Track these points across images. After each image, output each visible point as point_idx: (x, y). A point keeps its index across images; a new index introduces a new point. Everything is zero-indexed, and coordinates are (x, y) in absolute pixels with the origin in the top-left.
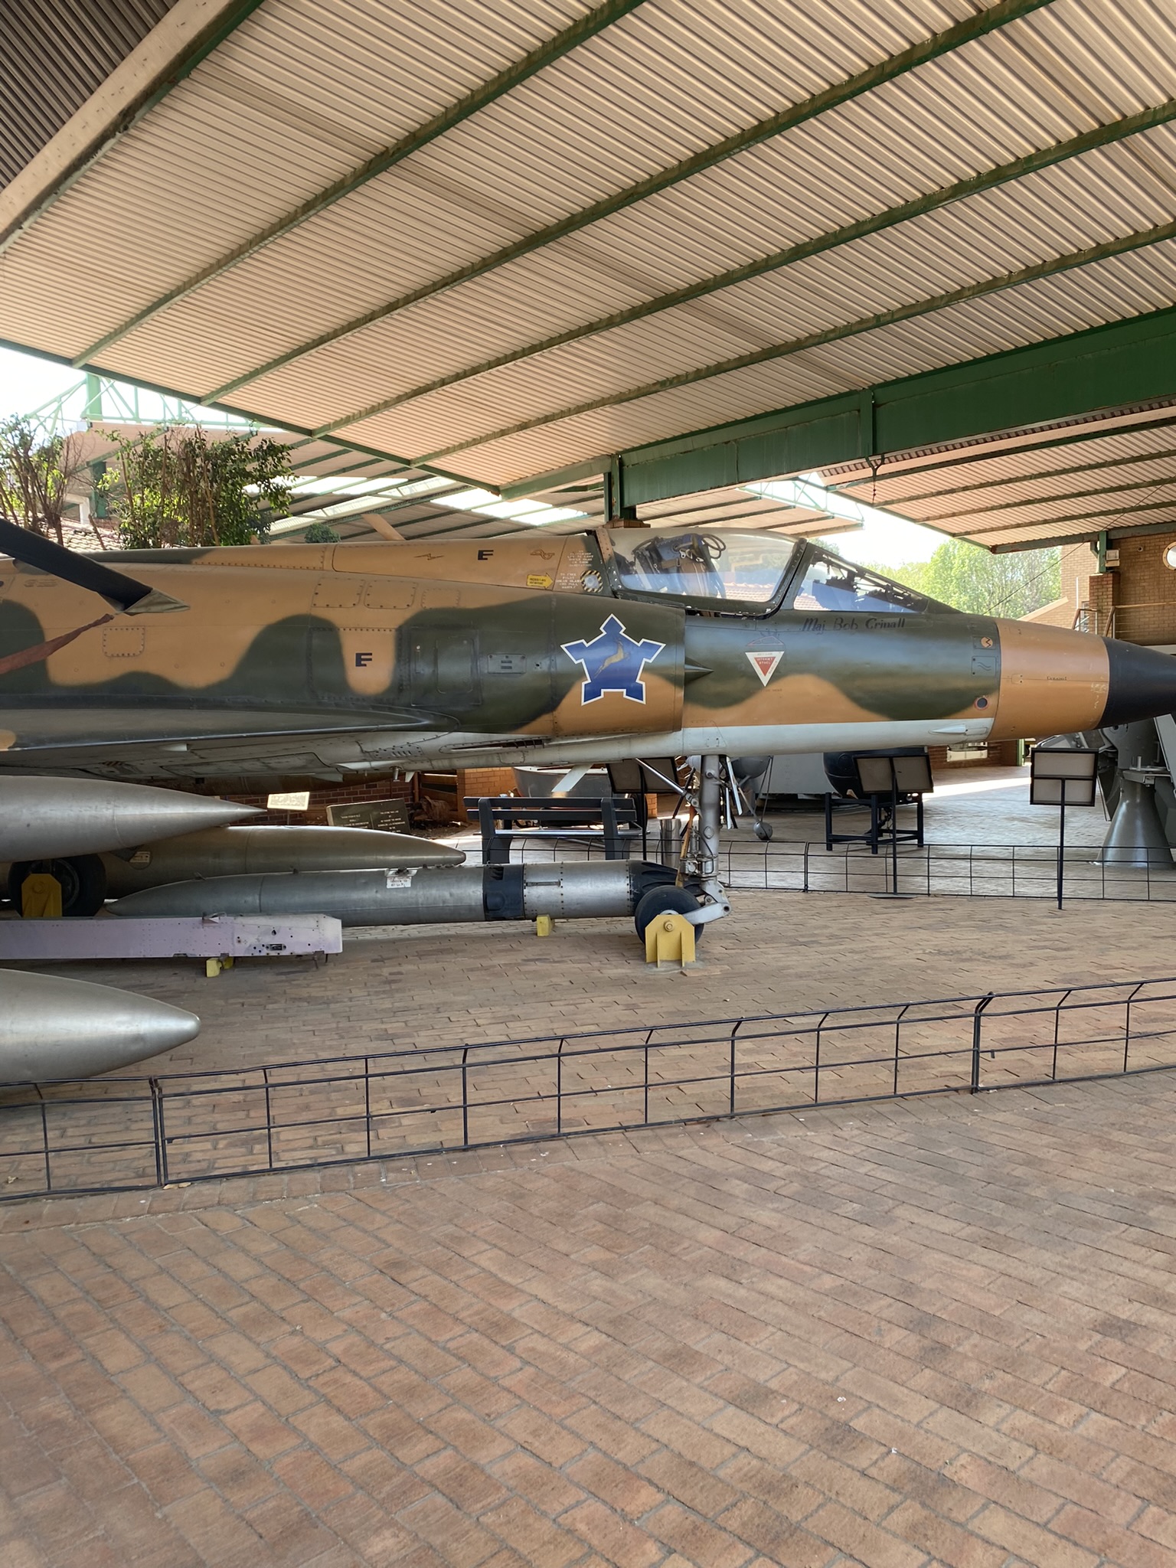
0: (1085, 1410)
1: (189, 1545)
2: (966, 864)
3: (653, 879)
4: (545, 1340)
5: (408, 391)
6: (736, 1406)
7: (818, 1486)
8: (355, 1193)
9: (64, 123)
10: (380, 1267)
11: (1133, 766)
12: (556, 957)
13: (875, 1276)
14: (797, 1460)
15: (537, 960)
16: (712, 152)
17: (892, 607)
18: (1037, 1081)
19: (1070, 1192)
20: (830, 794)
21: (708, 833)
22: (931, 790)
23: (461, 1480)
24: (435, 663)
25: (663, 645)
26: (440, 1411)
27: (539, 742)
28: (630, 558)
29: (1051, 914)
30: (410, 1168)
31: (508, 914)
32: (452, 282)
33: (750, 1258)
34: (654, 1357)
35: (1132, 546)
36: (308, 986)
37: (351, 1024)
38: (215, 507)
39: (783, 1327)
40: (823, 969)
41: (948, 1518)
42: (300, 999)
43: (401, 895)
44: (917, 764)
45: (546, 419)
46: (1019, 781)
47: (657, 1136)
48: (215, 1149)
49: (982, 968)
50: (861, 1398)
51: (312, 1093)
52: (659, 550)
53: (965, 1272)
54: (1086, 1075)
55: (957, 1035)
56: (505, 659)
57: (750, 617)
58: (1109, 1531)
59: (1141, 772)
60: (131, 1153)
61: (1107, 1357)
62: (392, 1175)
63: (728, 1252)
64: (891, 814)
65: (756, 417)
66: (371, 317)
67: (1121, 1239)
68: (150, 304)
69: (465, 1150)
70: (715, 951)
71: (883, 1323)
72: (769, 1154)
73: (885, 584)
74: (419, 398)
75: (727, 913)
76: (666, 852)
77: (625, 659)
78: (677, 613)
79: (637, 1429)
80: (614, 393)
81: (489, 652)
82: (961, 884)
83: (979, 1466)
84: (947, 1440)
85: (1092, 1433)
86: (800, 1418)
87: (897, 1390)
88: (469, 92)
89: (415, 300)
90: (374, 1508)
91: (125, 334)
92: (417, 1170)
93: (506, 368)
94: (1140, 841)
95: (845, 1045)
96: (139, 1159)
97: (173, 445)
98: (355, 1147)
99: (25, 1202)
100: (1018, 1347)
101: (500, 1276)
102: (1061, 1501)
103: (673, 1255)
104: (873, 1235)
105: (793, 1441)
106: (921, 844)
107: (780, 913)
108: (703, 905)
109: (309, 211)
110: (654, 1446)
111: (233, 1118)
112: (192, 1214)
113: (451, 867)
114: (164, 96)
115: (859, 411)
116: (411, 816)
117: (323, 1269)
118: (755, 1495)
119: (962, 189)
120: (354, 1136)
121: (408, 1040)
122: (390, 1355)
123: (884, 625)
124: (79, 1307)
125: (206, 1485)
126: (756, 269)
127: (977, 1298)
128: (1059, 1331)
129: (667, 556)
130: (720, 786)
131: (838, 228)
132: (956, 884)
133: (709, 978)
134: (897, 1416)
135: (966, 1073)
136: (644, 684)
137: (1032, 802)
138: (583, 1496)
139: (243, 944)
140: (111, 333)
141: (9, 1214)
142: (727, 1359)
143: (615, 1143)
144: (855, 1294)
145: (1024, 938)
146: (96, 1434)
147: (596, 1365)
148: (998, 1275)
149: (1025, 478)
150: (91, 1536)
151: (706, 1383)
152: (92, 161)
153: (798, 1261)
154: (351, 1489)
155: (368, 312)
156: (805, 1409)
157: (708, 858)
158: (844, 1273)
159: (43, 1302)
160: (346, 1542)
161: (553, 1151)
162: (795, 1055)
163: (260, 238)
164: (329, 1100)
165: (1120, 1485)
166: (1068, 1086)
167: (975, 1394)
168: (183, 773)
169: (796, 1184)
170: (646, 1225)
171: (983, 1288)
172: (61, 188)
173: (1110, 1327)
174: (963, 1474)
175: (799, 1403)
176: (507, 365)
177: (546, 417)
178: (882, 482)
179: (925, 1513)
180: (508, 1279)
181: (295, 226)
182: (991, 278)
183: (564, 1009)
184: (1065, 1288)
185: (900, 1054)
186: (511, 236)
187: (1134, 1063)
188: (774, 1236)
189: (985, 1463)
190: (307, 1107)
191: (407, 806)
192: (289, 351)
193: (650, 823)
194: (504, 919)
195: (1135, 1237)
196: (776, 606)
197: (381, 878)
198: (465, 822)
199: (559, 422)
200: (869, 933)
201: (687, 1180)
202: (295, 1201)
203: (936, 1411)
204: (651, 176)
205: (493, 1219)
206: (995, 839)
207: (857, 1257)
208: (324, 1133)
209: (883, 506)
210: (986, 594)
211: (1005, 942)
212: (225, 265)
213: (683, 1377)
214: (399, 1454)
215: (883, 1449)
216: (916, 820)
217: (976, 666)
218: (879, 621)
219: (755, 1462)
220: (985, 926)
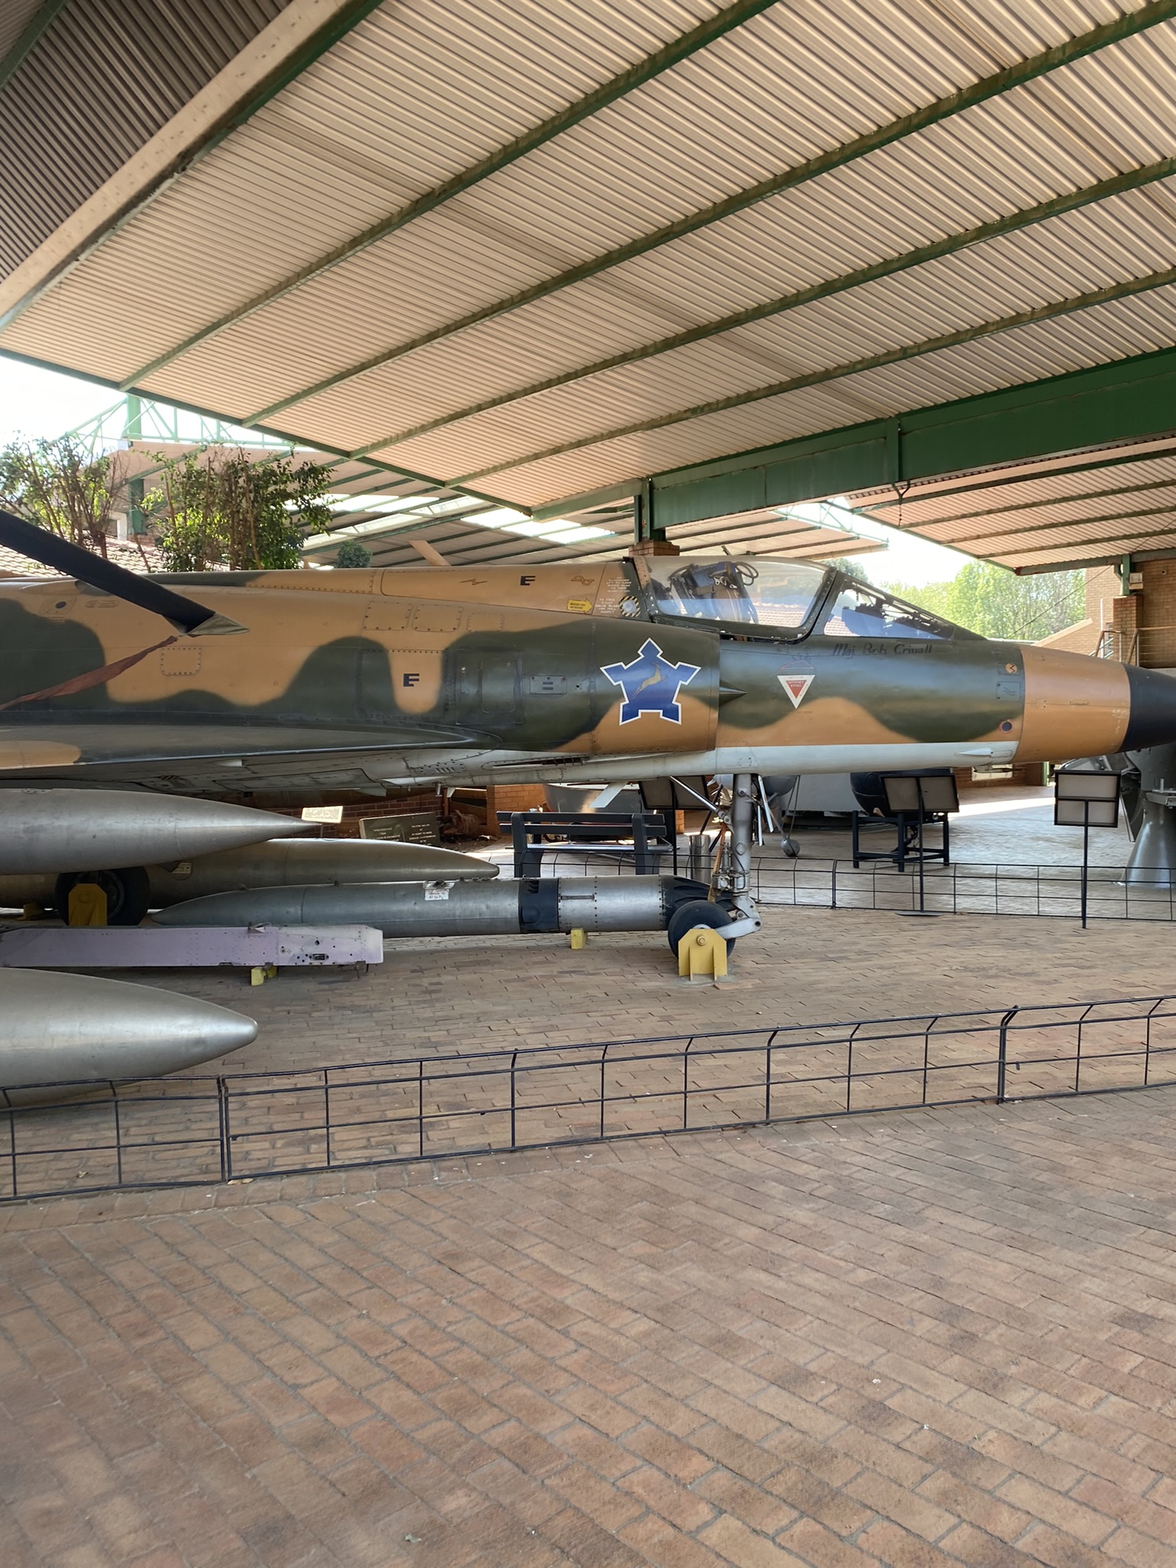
0: (1104, 1393)
1: (278, 1501)
2: (992, 883)
3: (684, 894)
4: (597, 1325)
5: (444, 415)
6: (779, 1386)
7: (856, 1457)
8: (409, 1189)
9: (123, 163)
10: (438, 1258)
11: (1156, 788)
12: (590, 969)
13: (907, 1271)
14: (836, 1434)
15: (572, 972)
16: (746, 195)
17: (919, 634)
18: (1061, 1093)
19: (1092, 1197)
20: (857, 812)
21: (740, 849)
22: (957, 810)
23: (525, 1447)
24: (480, 685)
25: (699, 668)
26: (503, 1387)
27: (577, 760)
28: (666, 584)
29: (1075, 933)
30: (461, 1167)
31: (542, 927)
32: (492, 314)
33: (788, 1253)
34: (700, 1341)
35: (1155, 569)
36: (351, 995)
37: (394, 1032)
38: (256, 527)
39: (820, 1316)
40: (853, 984)
41: (975, 1486)
42: (344, 1008)
43: (438, 907)
44: (944, 783)
45: (579, 444)
46: (1044, 801)
47: (696, 1140)
48: (274, 1148)
49: (1007, 984)
50: (895, 1380)
51: (362, 1096)
52: (695, 577)
53: (991, 1269)
54: (1109, 1088)
55: (983, 1047)
56: (546, 680)
57: (782, 642)
58: (1125, 1499)
59: (1164, 794)
60: (193, 1151)
61: (1126, 1346)
62: (444, 1174)
63: (766, 1248)
64: (917, 833)
65: (784, 443)
66: (412, 345)
67: (1139, 1240)
68: (197, 332)
69: (512, 1151)
70: (746, 966)
71: (914, 1313)
72: (803, 1159)
73: (913, 611)
74: (456, 423)
75: (758, 928)
76: (695, 867)
77: (662, 681)
78: (712, 638)
79: (687, 1406)
80: (645, 419)
81: (532, 674)
82: (986, 903)
83: (1005, 1441)
84: (975, 1418)
85: (1111, 1413)
86: (839, 1397)
87: (928, 1373)
88: (513, 139)
89: (455, 330)
90: (447, 1471)
91: (172, 359)
92: (468, 1169)
93: (542, 395)
94: (1163, 862)
95: (875, 1057)
96: (201, 1156)
97: (216, 465)
98: (409, 1146)
99: (97, 1195)
100: (1042, 1336)
101: (552, 1267)
102: (1082, 1472)
103: (714, 1250)
104: (904, 1233)
105: (831, 1417)
106: (947, 863)
107: (809, 929)
108: (734, 920)
109: (356, 246)
110: (703, 1420)
111: (288, 1119)
112: (256, 1208)
113: (484, 880)
114: (222, 140)
115: (885, 438)
116: (441, 830)
117: (385, 1259)
118: (798, 1463)
119: (986, 231)
120: (405, 1137)
121: (450, 1048)
122: (453, 1338)
123: (912, 651)
124: (156, 1291)
125: (290, 1450)
126: (786, 303)
127: (1004, 1293)
128: (1080, 1323)
129: (702, 582)
130: (752, 804)
131: (866, 266)
132: (981, 902)
133: (741, 991)
134: (928, 1397)
135: (993, 1085)
136: (680, 705)
137: (1056, 823)
138: (639, 1463)
139: (286, 953)
140: (158, 358)
141: (83, 1206)
142: (769, 1344)
143: (656, 1147)
144: (888, 1287)
145: (1049, 956)
146: (183, 1404)
147: (646, 1348)
148: (1022, 1272)
149: (1049, 502)
150: (187, 1494)
151: (749, 1366)
152: (150, 199)
153: (833, 1256)
154: (424, 1455)
155: (408, 341)
156: (842, 1389)
157: (740, 873)
158: (877, 1268)
159: (123, 1286)
160: (422, 1500)
161: (597, 1154)
162: (827, 1066)
163: (309, 270)
164: (378, 1103)
165: (1136, 1459)
166: (1091, 1098)
167: (1001, 1378)
168: (234, 787)
169: (830, 1186)
170: (689, 1222)
171: (1008, 1283)
172: (119, 223)
173: (1129, 1319)
174: (991, 1448)
175: (837, 1384)
176: (543, 392)
177: (580, 441)
178: (907, 505)
179: (955, 1481)
180: (559, 1270)
181: (342, 261)
182: (1014, 314)
183: (601, 1020)
184: (1087, 1284)
185: (929, 1066)
186: (550, 271)
187: (1154, 1076)
188: (811, 1234)
189: (1011, 1439)
190: (358, 1110)
191: (438, 819)
192: (330, 376)
193: (678, 838)
194: (539, 932)
195: (1152, 1239)
196: (807, 632)
197: (420, 891)
198: (494, 836)
199: (592, 447)
200: (897, 949)
201: (725, 1181)
202: (354, 1197)
203: (965, 1393)
204: (687, 216)
205: (542, 1215)
206: (1020, 858)
207: (890, 1253)
208: (376, 1134)
209: (908, 528)
210: (1010, 614)
211: (1030, 960)
212: (272, 296)
213: (728, 1360)
214: (466, 1425)
215: (917, 1426)
216: (942, 839)
217: (1001, 691)
218: (907, 647)
219: (797, 1435)
220: (1010, 943)
